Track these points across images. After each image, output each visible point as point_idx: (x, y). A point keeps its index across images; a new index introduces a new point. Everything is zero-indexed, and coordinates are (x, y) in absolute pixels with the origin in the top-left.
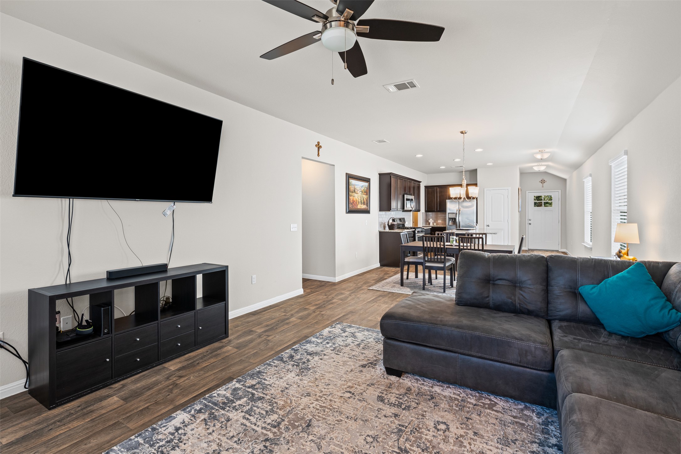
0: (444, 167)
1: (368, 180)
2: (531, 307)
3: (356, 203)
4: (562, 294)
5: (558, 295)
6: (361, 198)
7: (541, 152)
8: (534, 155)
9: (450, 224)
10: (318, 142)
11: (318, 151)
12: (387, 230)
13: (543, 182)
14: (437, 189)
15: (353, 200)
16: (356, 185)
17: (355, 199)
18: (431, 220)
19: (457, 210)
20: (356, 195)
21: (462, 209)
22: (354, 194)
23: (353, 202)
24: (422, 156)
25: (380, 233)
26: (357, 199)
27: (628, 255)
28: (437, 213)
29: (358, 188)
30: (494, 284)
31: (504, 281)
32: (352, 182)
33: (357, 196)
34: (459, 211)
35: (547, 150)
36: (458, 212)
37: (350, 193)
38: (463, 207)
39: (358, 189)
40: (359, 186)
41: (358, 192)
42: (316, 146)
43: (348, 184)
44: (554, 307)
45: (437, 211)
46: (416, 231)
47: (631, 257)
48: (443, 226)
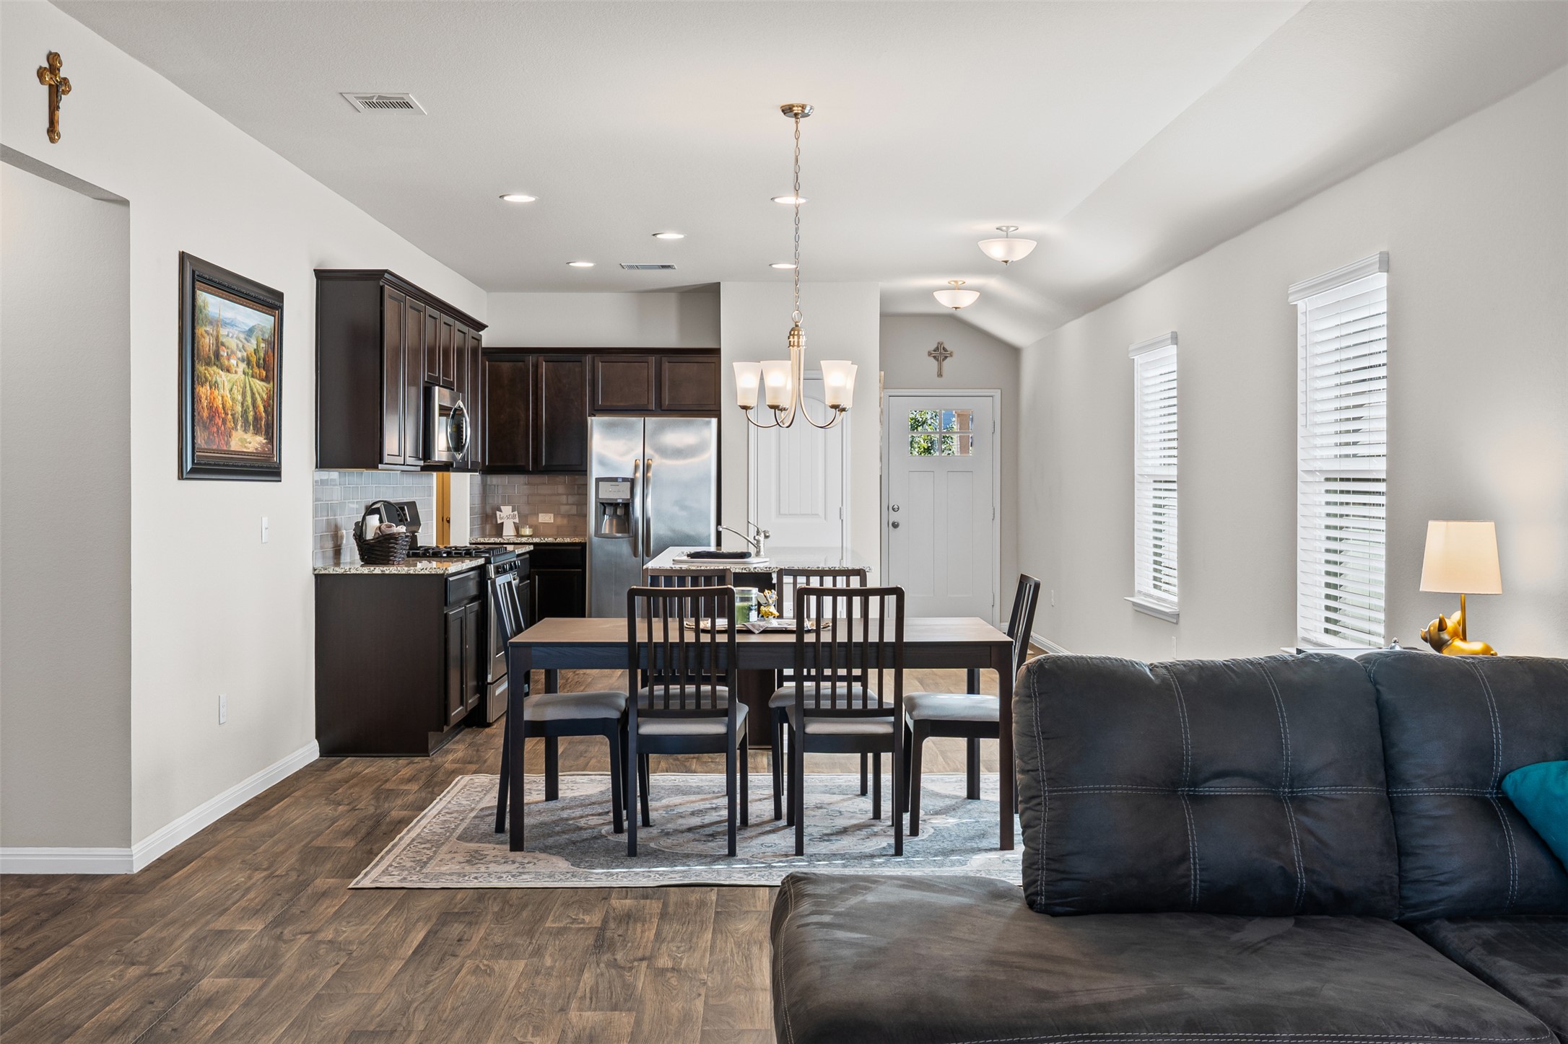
0: (591, 265)
1: (270, 301)
2: (1345, 881)
3: (224, 422)
4: (1448, 811)
5: (1436, 818)
6: (244, 395)
7: (1005, 234)
8: (982, 245)
9: (606, 529)
10: (53, 58)
11: (53, 107)
12: (352, 563)
13: (940, 354)
14: (536, 367)
15: (210, 408)
16: (225, 324)
17: (219, 402)
18: (506, 510)
19: (636, 467)
20: (222, 377)
21: (657, 462)
22: (214, 373)
23: (211, 418)
24: (532, 199)
25: (320, 579)
26: (229, 403)
27: (1464, 639)
28: (536, 479)
29: (232, 339)
30: (1196, 799)
31: (1236, 781)
32: (212, 304)
33: (227, 387)
34: (647, 468)
35: (1026, 228)
36: (639, 475)
37: (201, 368)
38: (664, 452)
39: (232, 343)
40: (234, 331)
41: (233, 362)
42: (41, 73)
43: (189, 316)
44: (1424, 868)
45: (538, 470)
46: (491, 568)
47: (1472, 647)
48: (567, 540)
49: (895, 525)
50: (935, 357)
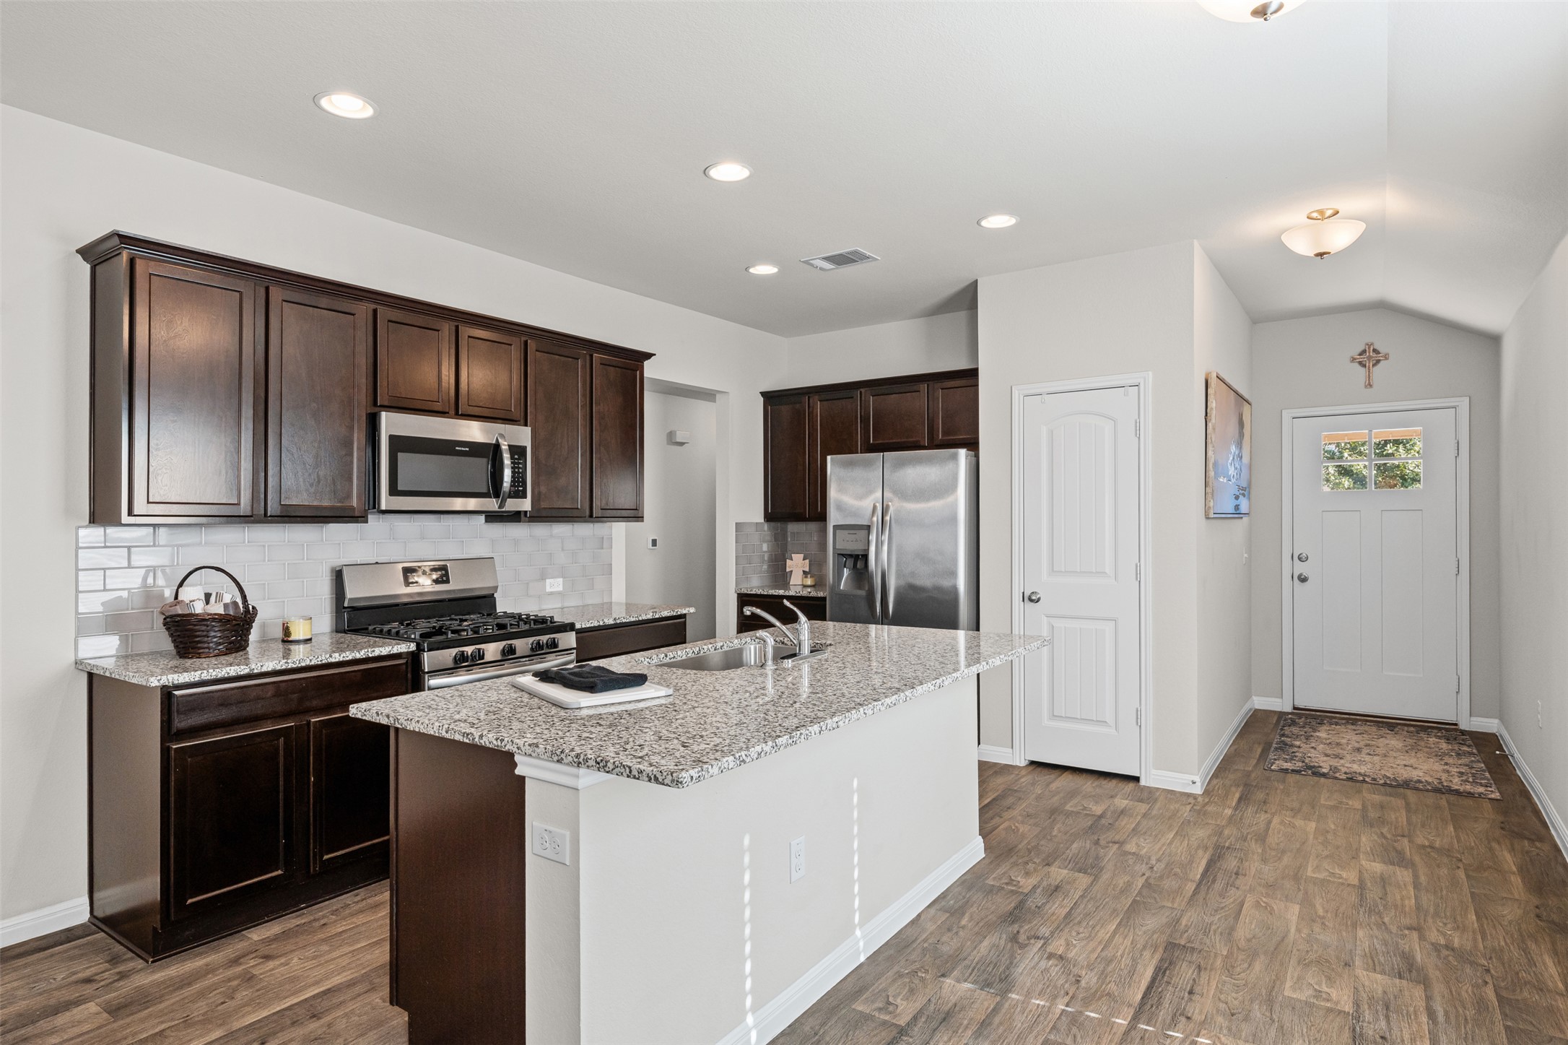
49: (1303, 579)
50: (1360, 363)
